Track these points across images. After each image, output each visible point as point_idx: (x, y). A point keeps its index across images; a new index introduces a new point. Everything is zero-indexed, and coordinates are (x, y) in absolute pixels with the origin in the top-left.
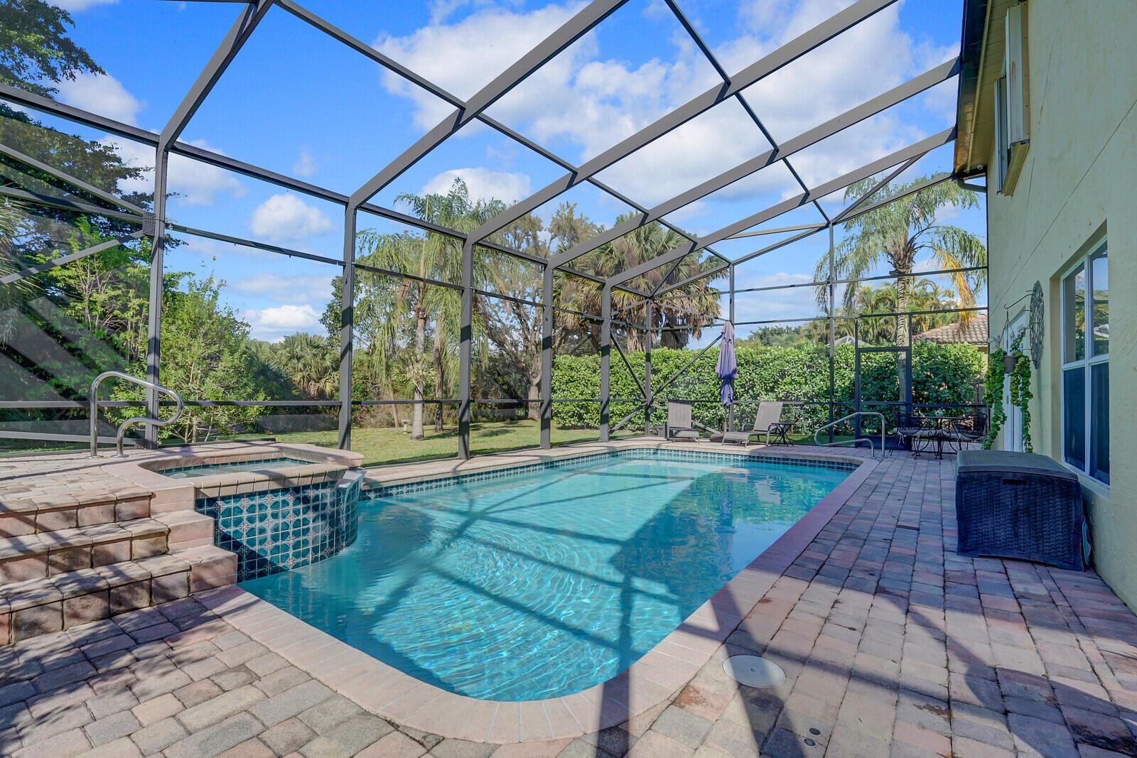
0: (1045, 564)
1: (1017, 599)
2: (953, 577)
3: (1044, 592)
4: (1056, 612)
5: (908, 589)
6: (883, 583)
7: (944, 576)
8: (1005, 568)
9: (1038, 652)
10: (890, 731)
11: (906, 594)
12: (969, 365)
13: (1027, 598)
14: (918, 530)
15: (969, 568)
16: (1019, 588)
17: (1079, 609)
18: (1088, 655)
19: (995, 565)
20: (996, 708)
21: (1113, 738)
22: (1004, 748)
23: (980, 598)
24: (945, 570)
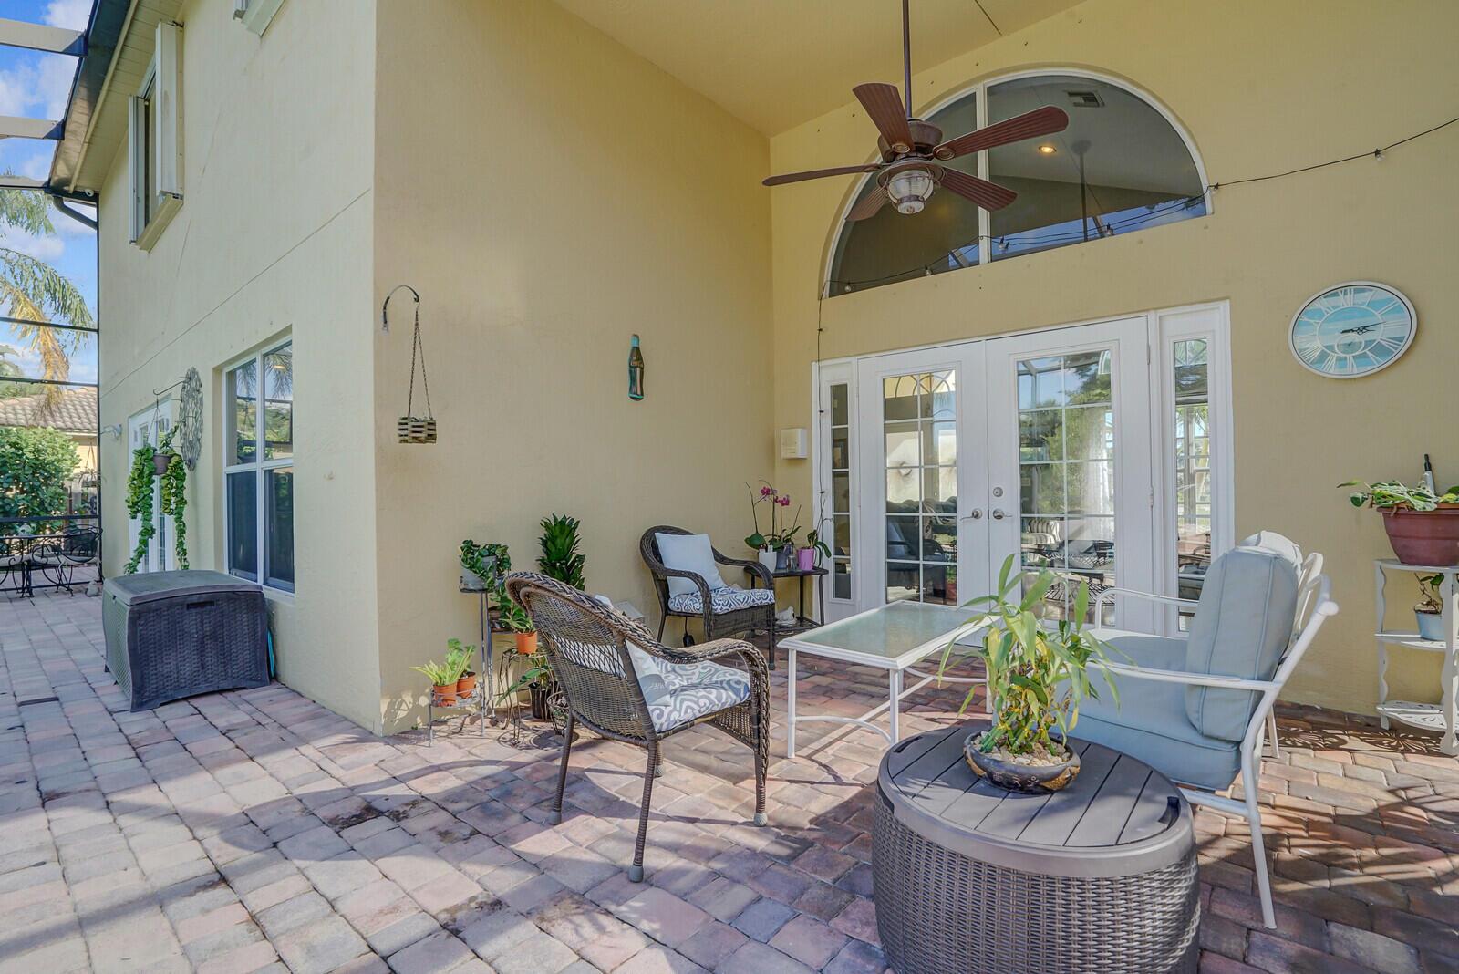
0: (233, 690)
1: (224, 734)
2: (141, 740)
3: (247, 718)
4: (267, 731)
5: (90, 778)
6: (45, 787)
7: (130, 744)
8: (196, 708)
9: (271, 775)
10: (174, 940)
11: (92, 785)
12: (58, 461)
13: (234, 730)
14: (56, 699)
15: (156, 722)
16: (222, 723)
17: (283, 721)
18: (311, 757)
19: (181, 709)
20: (265, 846)
21: (358, 813)
22: (291, 875)
23: (187, 750)
24: (126, 737)
